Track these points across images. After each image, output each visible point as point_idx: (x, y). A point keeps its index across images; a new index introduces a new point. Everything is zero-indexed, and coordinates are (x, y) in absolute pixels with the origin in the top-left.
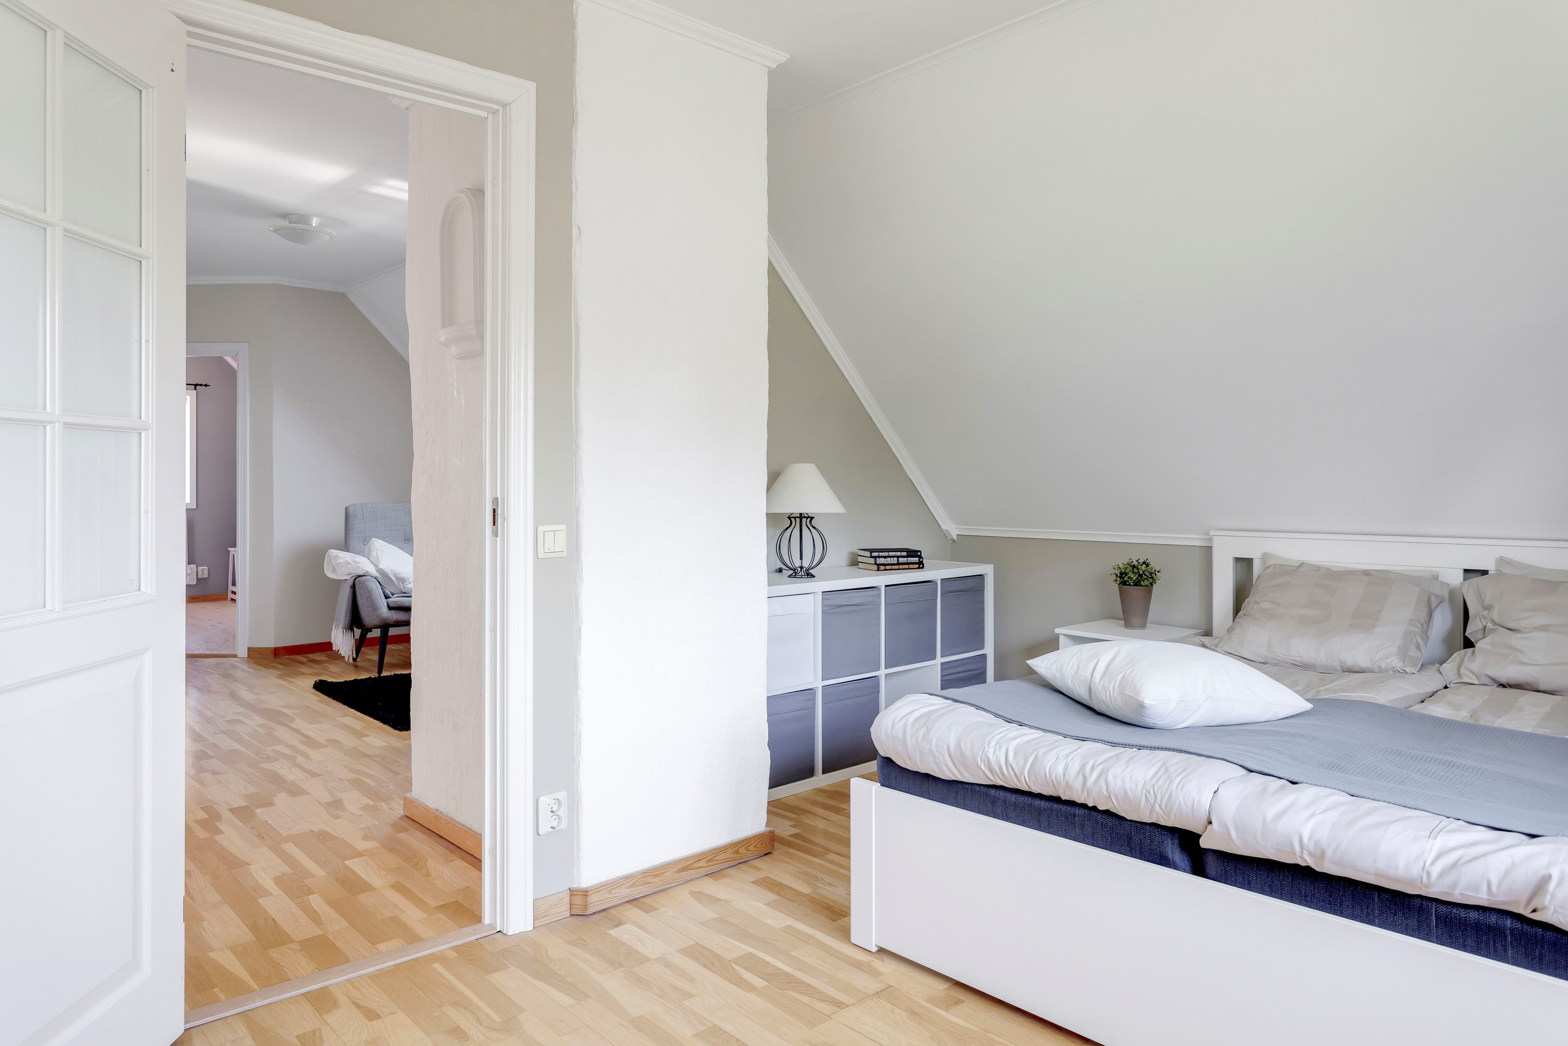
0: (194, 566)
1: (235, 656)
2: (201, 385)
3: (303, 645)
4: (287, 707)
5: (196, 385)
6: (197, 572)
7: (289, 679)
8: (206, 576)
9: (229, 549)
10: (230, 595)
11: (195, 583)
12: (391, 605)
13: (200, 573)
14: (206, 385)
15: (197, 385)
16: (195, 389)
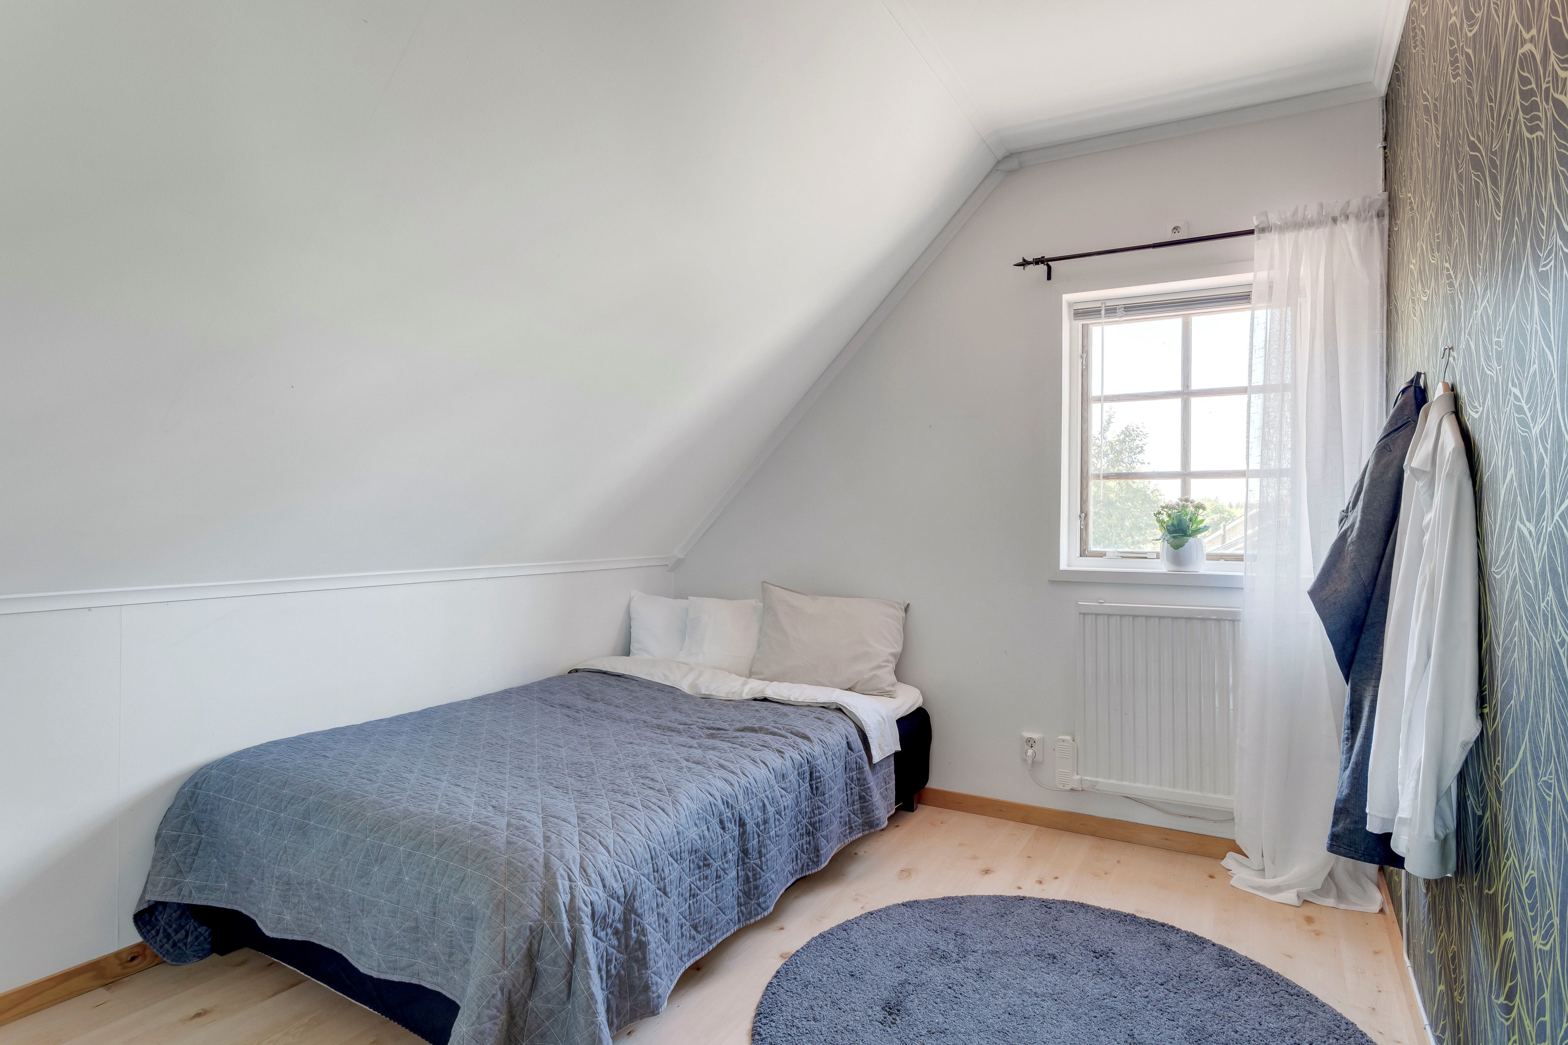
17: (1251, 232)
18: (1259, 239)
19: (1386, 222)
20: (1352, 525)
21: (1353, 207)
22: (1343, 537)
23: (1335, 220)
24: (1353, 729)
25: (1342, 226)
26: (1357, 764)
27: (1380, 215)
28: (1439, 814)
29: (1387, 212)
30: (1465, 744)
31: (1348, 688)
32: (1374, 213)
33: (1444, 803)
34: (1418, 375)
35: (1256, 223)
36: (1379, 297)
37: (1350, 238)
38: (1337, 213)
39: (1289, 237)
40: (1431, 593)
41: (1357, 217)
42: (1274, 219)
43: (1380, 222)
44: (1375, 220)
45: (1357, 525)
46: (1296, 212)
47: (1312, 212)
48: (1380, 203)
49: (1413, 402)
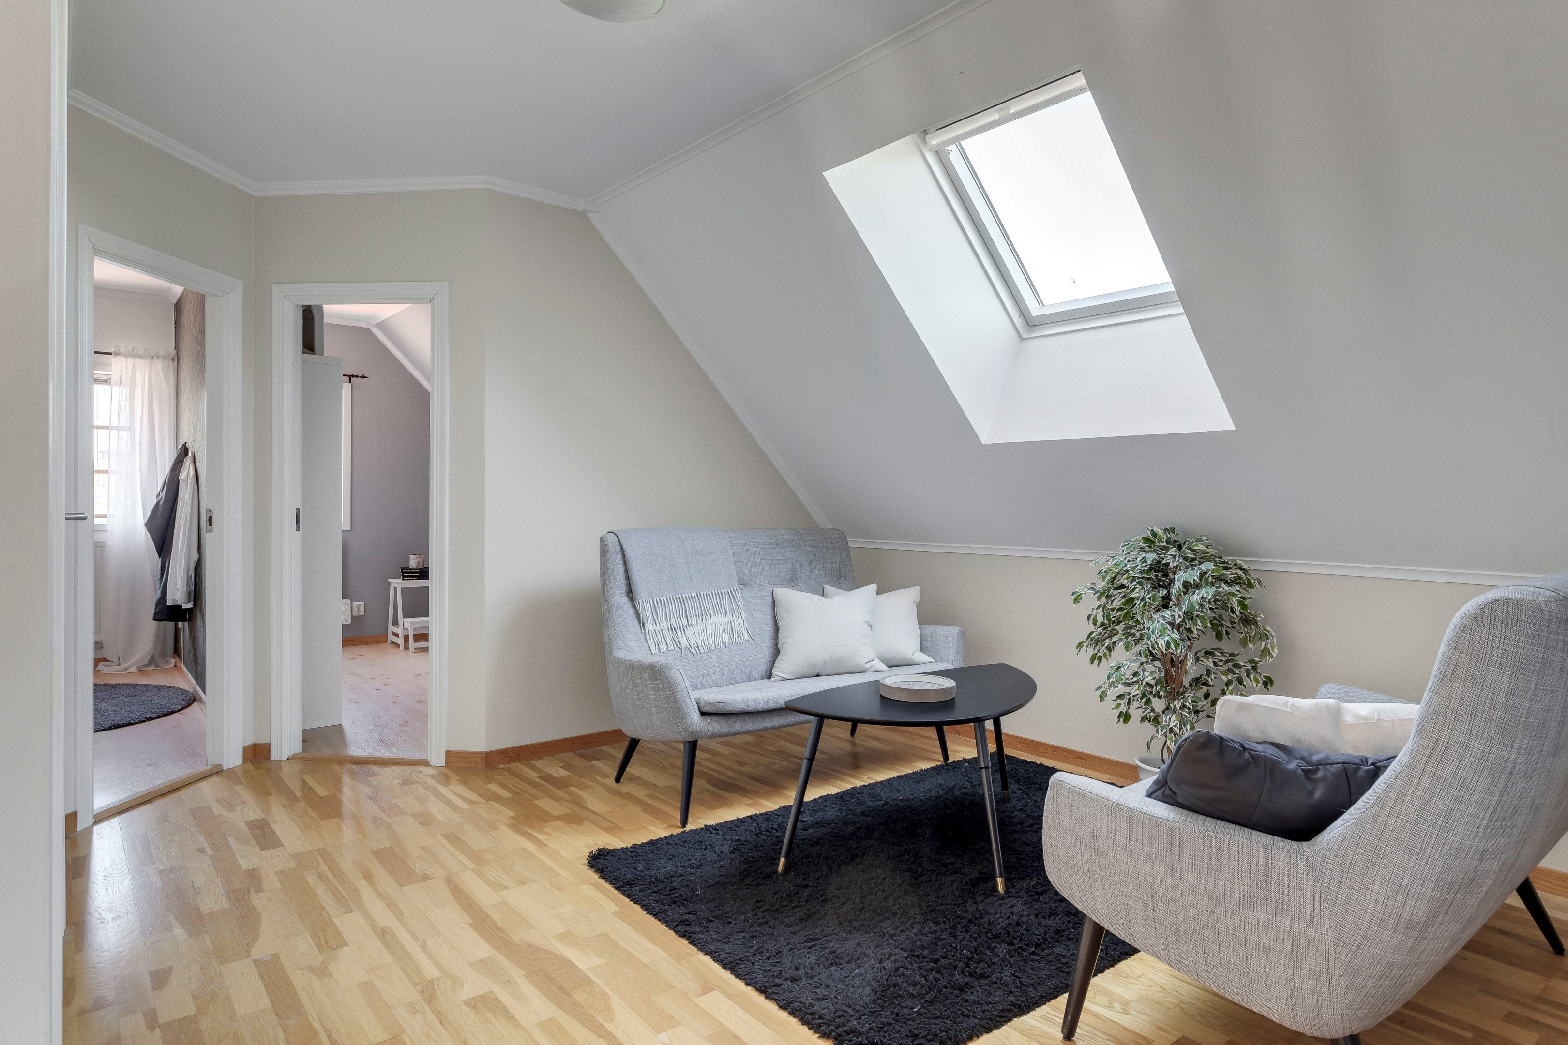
0: (348, 601)
1: (426, 763)
2: (357, 376)
3: (527, 745)
4: (567, 937)
5: (351, 377)
6: (352, 608)
7: (531, 832)
8: (362, 613)
9: (389, 580)
10: (391, 637)
11: (349, 622)
12: (705, 709)
13: (355, 609)
14: (363, 377)
15: (353, 376)
16: (350, 381)
17: (110, 354)
18: (114, 358)
19: (176, 363)
20: (162, 498)
21: (161, 353)
22: (158, 503)
23: (152, 357)
24: (162, 574)
25: (156, 361)
26: (163, 585)
27: (173, 359)
28: (188, 584)
29: (176, 359)
30: (195, 561)
31: (160, 561)
32: (171, 359)
33: (189, 581)
34: (186, 442)
35: (113, 350)
36: (173, 397)
37: (160, 367)
38: (153, 354)
39: (130, 361)
40: (186, 519)
41: (163, 358)
42: (123, 350)
43: (173, 363)
44: (171, 362)
45: (163, 498)
46: (133, 349)
47: (141, 351)
48: (173, 355)
49: (183, 453)
